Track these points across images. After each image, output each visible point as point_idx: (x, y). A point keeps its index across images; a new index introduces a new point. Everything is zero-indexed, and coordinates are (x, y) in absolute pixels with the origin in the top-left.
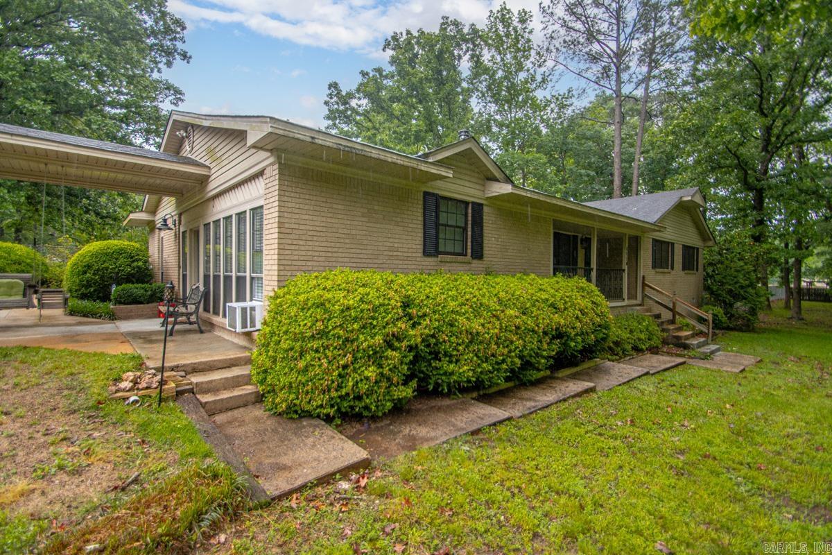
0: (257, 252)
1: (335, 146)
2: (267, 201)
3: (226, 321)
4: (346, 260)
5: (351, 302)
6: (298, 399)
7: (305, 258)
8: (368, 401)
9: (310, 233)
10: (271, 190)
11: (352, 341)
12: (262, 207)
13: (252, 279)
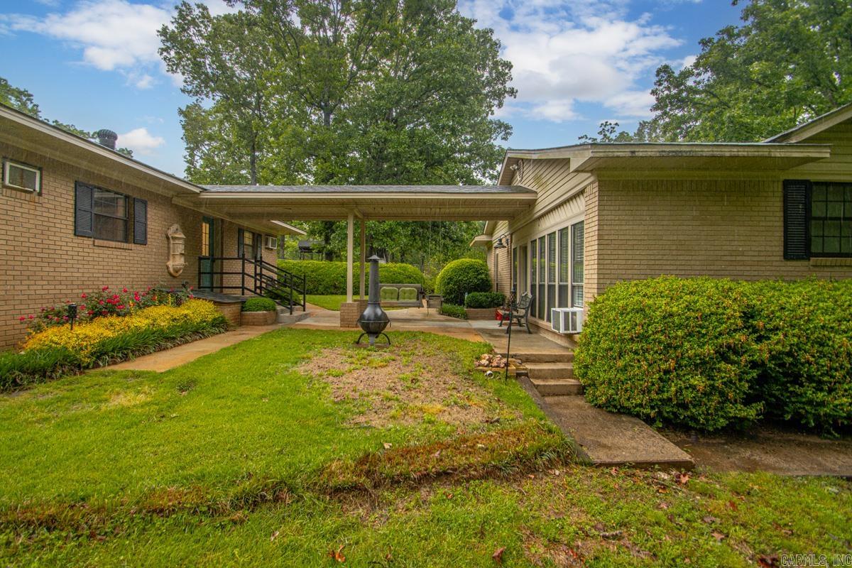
0: (578, 263)
1: (658, 154)
2: (588, 217)
3: (551, 325)
4: (672, 267)
5: (675, 309)
6: (617, 394)
7: (626, 267)
8: (694, 410)
9: (630, 243)
10: (591, 206)
11: (676, 348)
12: (583, 221)
13: (573, 287)
